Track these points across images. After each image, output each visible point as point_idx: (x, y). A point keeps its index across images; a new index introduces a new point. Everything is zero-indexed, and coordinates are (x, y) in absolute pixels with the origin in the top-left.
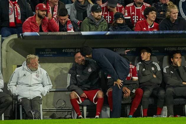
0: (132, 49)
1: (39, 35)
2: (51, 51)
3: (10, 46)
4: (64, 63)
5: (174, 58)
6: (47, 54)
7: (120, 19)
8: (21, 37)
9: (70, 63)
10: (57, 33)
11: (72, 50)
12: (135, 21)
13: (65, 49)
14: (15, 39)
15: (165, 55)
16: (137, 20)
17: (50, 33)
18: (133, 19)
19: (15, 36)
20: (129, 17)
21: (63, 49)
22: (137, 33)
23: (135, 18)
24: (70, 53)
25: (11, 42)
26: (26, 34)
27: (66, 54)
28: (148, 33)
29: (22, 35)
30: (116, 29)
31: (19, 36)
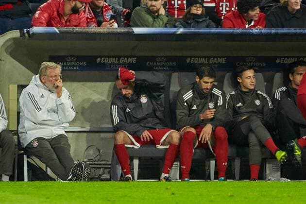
0: (219, 59)
1: (58, 31)
2: (76, 61)
3: (6, 50)
4: (98, 83)
5: (295, 74)
6: (69, 66)
7: (198, 5)
8: (26, 35)
9: (110, 83)
10: (90, 30)
11: (113, 60)
12: (224, 12)
13: (101, 57)
14: (15, 39)
15: (278, 72)
16: (228, 9)
17: (77, 30)
18: (221, 9)
19: (16, 34)
20: (213, 5)
21: (97, 57)
22: (232, 31)
23: (224, 6)
24: (110, 65)
25: (9, 44)
26: (36, 29)
27: (102, 66)
28: (251, 31)
29: (28, 32)
30: (188, 23)
31: (22, 34)
